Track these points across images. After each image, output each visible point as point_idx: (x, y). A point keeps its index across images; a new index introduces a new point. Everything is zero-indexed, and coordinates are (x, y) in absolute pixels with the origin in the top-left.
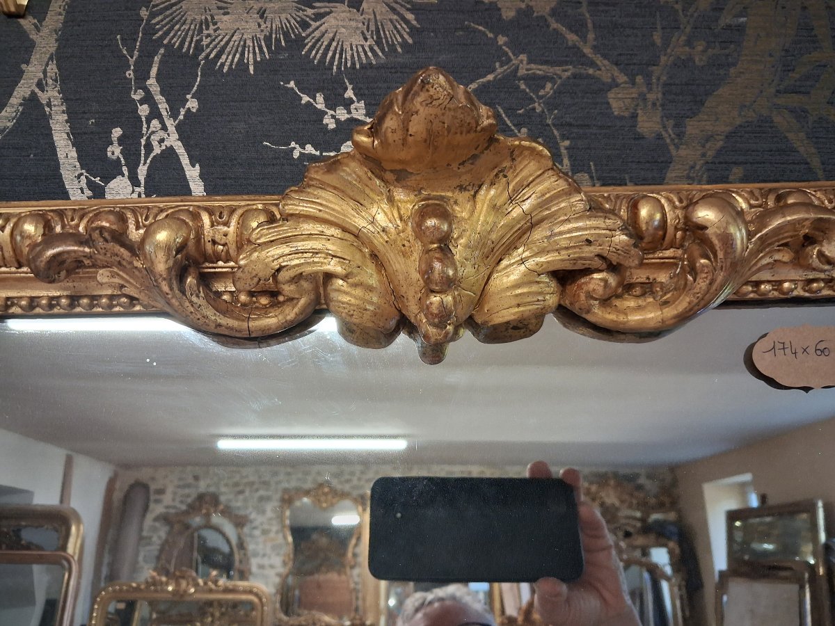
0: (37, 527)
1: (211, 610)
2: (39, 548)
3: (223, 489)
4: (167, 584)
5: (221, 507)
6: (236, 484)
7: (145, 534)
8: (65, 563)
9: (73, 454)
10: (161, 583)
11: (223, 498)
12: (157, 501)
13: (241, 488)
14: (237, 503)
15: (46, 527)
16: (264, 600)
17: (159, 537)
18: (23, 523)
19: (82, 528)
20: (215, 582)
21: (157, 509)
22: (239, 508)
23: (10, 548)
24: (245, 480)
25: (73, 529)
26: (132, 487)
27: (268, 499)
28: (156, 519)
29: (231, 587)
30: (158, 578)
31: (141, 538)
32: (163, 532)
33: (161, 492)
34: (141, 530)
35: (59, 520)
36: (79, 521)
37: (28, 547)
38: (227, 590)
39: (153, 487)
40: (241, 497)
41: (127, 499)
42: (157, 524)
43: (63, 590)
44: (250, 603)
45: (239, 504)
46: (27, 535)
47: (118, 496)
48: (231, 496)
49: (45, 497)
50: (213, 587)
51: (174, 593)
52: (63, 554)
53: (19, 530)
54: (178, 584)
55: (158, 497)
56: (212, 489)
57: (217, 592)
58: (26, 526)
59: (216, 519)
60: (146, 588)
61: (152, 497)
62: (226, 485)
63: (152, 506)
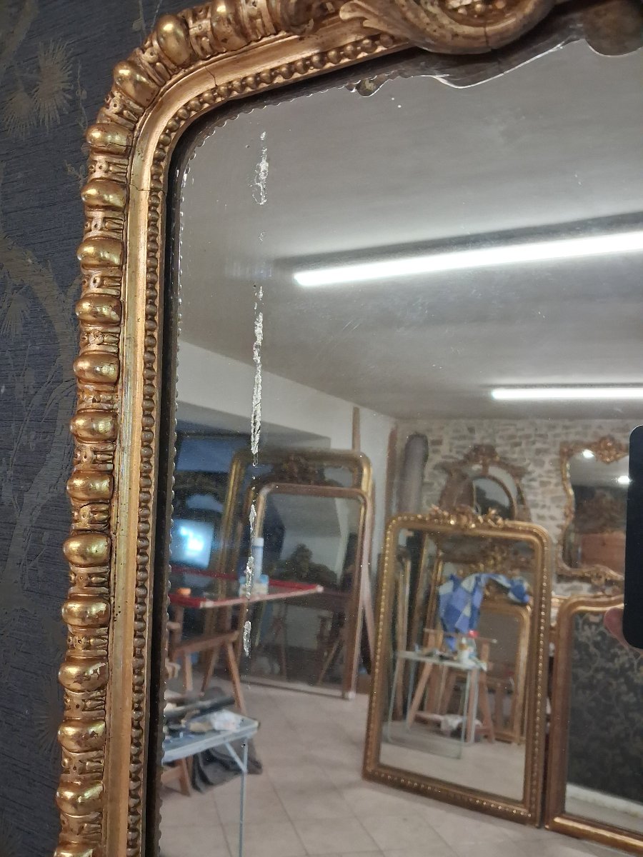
0: (336, 467)
1: (493, 554)
2: (338, 484)
3: (498, 441)
4: (449, 518)
5: (498, 458)
6: (512, 437)
7: (426, 480)
8: (361, 499)
9: (359, 407)
10: (444, 517)
11: (498, 450)
12: (436, 452)
13: (517, 440)
14: (514, 455)
15: (343, 467)
16: (544, 541)
17: (440, 484)
18: (325, 464)
19: (371, 469)
20: (495, 520)
21: (435, 459)
22: (515, 460)
23: (317, 483)
24: (520, 433)
25: (365, 471)
26: (411, 438)
27: (546, 451)
28: (436, 467)
29: (510, 526)
30: (440, 512)
31: (423, 484)
32: (442, 480)
33: (439, 442)
34: (423, 476)
35: (353, 463)
36: (369, 464)
37: (330, 483)
38: (505, 529)
39: (430, 438)
40: (517, 449)
41: (408, 448)
42: (436, 472)
43: (361, 521)
44: (531, 542)
45: (515, 456)
46: (329, 474)
47: (400, 445)
48: (507, 448)
49: (340, 443)
50: (492, 524)
51: (457, 526)
52: (356, 490)
53: (323, 470)
54: (459, 519)
55: (437, 447)
56: (487, 441)
57: (497, 529)
58: (327, 467)
59: (494, 471)
60: (431, 520)
61: (431, 448)
62: (501, 437)
63: (431, 455)
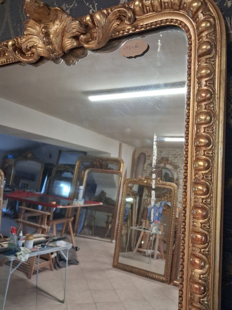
0: (112, 163)
2: (113, 169)
3: (170, 156)
4: (144, 180)
5: (169, 162)
6: (174, 155)
7: (145, 169)
8: (120, 174)
9: (122, 143)
11: (170, 159)
12: (148, 159)
13: (176, 156)
15: (114, 163)
16: (175, 189)
17: (149, 170)
18: (108, 162)
19: (124, 164)
20: (159, 181)
21: (148, 162)
22: (175, 163)
23: (105, 169)
24: (177, 153)
25: (122, 165)
26: (140, 154)
29: (164, 183)
30: (141, 178)
31: (143, 170)
33: (150, 156)
34: (143, 168)
35: (118, 162)
36: (123, 163)
37: (110, 169)
38: (162, 184)
39: (147, 154)
40: (176, 159)
41: (139, 158)
42: (148, 166)
43: (120, 182)
45: (176, 161)
46: (110, 166)
47: (136, 157)
48: (173, 158)
49: (114, 155)
50: (158, 183)
51: (147, 183)
52: (119, 171)
53: (108, 164)
54: (147, 181)
55: (149, 158)
56: (166, 156)
58: (109, 163)
59: (168, 166)
60: (138, 181)
61: (147, 158)
62: (171, 155)
63: (147, 160)
